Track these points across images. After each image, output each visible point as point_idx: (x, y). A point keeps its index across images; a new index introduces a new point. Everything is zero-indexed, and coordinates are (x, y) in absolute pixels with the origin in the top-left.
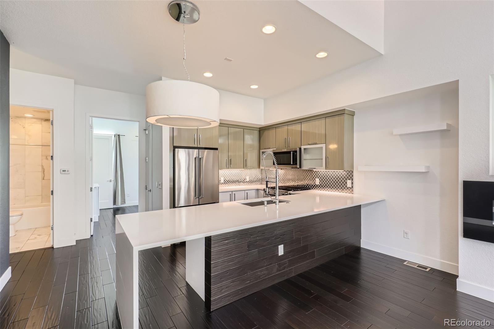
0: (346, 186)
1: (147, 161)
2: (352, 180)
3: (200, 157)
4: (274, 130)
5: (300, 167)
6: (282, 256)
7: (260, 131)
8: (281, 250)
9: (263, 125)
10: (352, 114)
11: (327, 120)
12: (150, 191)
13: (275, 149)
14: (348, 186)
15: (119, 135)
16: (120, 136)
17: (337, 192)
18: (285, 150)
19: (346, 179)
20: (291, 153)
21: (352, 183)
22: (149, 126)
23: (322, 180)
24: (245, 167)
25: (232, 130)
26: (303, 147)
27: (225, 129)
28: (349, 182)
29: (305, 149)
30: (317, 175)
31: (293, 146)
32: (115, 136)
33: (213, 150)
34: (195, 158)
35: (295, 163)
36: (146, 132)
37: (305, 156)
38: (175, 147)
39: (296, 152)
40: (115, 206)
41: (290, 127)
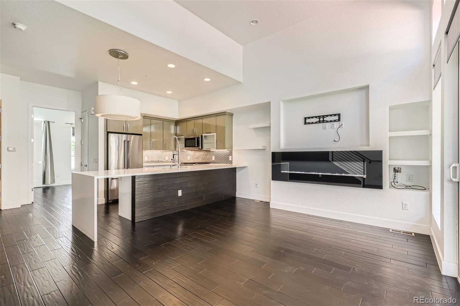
0: (229, 160)
1: (82, 143)
2: (232, 156)
3: (128, 140)
4: (186, 123)
5: (202, 148)
6: (180, 196)
7: (176, 123)
8: (180, 193)
9: (177, 119)
10: (231, 115)
11: (217, 117)
12: (86, 166)
13: (186, 136)
14: (230, 160)
15: (48, 122)
16: (50, 123)
18: (192, 137)
19: (229, 156)
20: (195, 139)
21: (232, 158)
22: (84, 116)
23: (216, 157)
24: (164, 149)
25: (153, 121)
26: (203, 135)
27: (148, 121)
29: (205, 136)
30: (213, 153)
31: (198, 134)
32: (44, 123)
33: (138, 136)
34: (124, 141)
35: (198, 145)
36: (81, 121)
37: (204, 141)
38: (108, 133)
39: (199, 138)
40: (44, 186)
41: (196, 121)
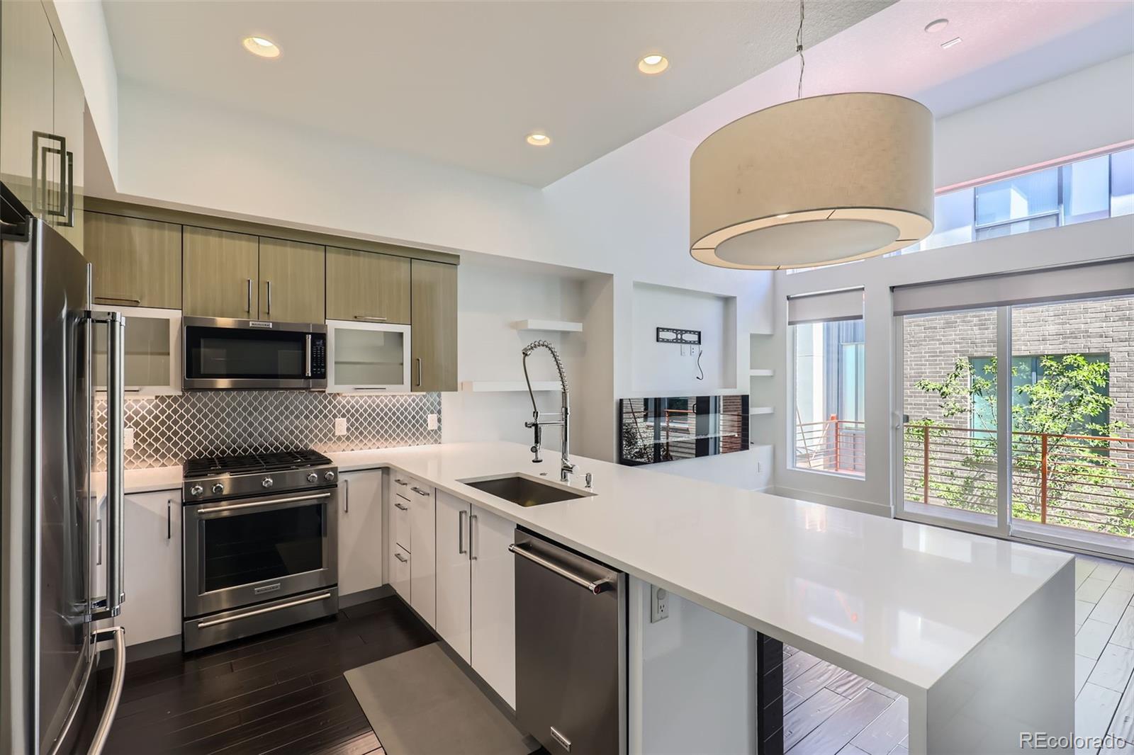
0: (425, 429)
2: (439, 412)
14: (429, 428)
17: (403, 446)
19: (425, 413)
21: (439, 421)
23: (357, 420)
26: (332, 325)
28: (432, 420)
29: (340, 331)
30: (338, 407)
41: (271, 247)
